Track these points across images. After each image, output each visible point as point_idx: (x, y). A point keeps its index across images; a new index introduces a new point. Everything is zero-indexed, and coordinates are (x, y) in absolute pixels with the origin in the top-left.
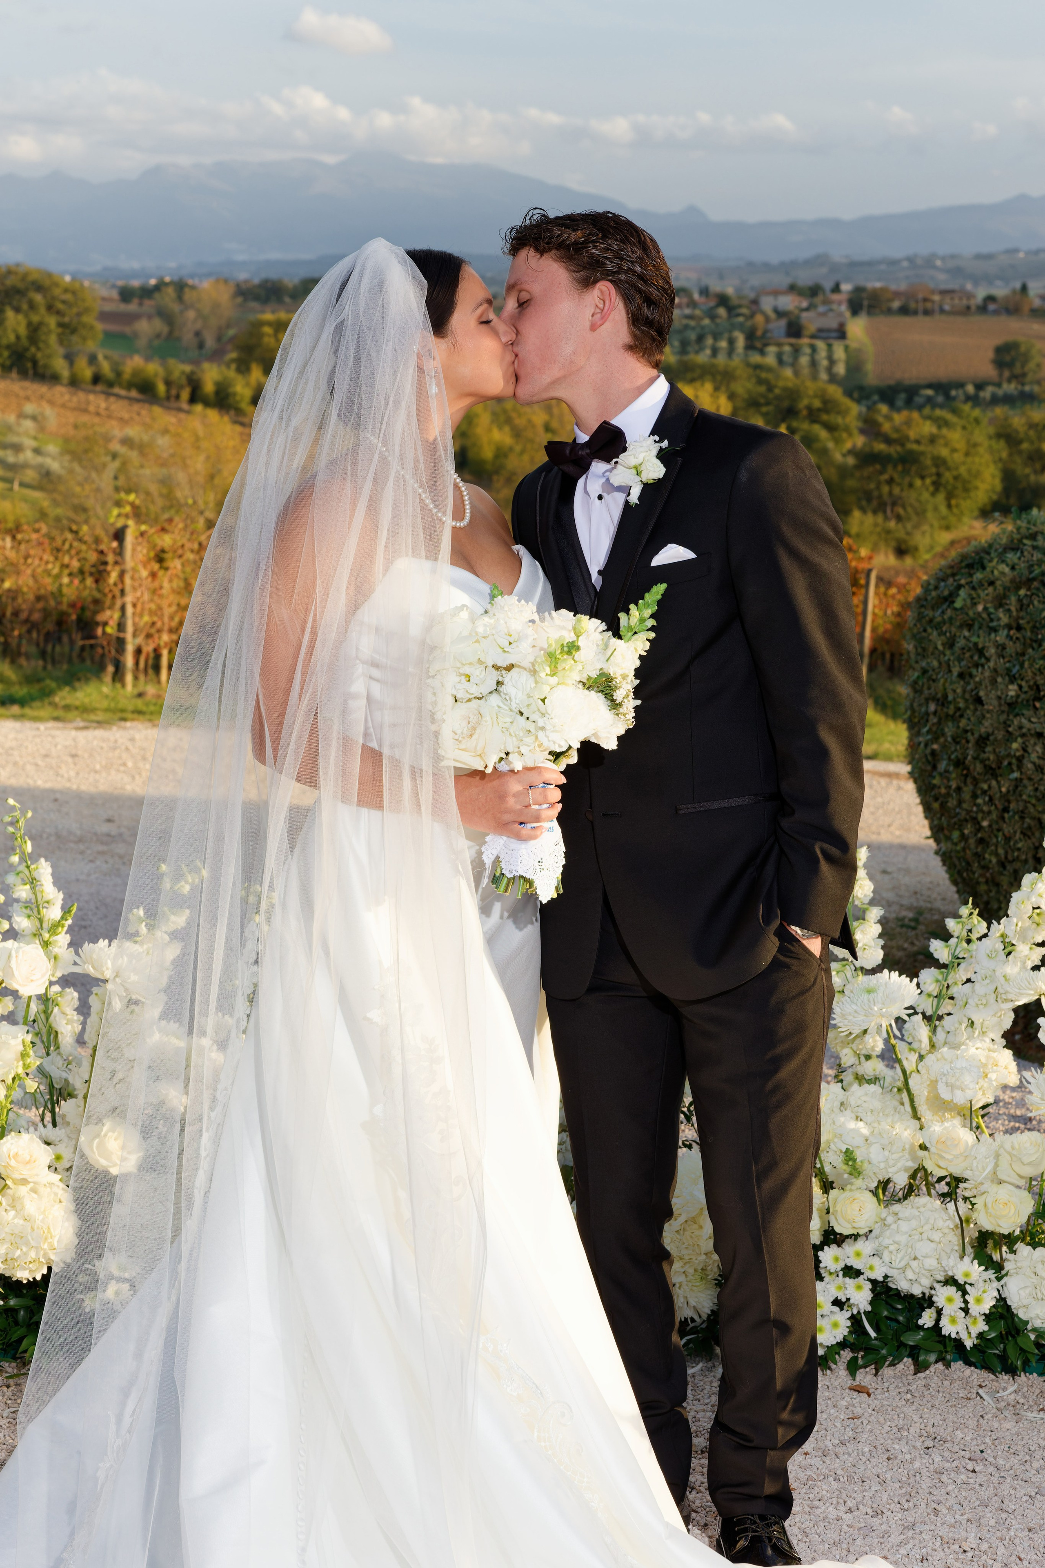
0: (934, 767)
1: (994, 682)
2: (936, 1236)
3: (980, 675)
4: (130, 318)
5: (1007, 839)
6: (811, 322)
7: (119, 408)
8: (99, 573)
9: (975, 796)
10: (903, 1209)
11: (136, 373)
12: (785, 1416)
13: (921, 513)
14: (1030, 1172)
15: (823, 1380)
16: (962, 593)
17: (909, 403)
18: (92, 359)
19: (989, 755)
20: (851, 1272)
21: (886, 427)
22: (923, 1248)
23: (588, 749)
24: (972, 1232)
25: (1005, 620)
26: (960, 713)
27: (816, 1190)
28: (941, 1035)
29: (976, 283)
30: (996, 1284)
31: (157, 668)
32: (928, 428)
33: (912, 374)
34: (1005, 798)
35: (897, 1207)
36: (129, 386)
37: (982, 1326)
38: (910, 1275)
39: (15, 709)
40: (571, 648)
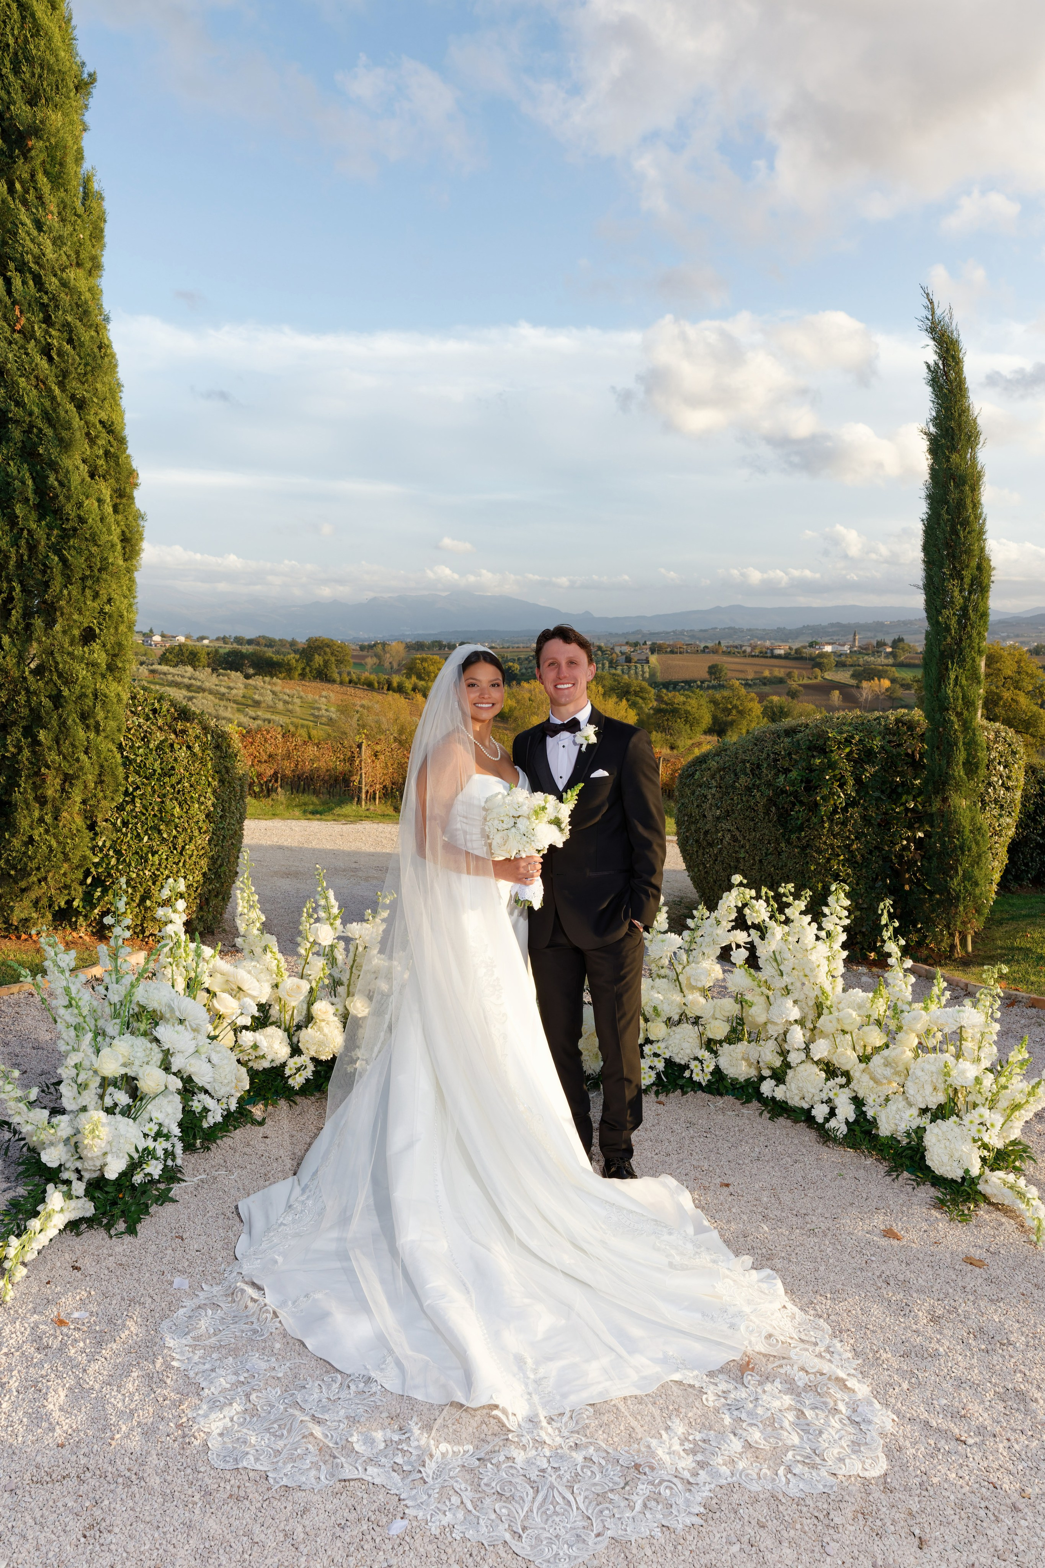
0: (687, 843)
1: (710, 809)
2: (691, 1040)
3: (706, 806)
4: (364, 657)
5: (717, 872)
6: (635, 657)
7: (359, 692)
8: (352, 760)
9: (703, 854)
10: (678, 1029)
11: (366, 679)
12: (629, 1118)
13: (680, 733)
14: (728, 1014)
15: (645, 1099)
16: (697, 772)
17: (674, 688)
18: (349, 673)
19: (709, 837)
20: (656, 1055)
21: (666, 698)
22: (685, 1045)
23: (552, 848)
24: (705, 1039)
25: (714, 784)
26: (696, 822)
27: (642, 1021)
28: (691, 958)
29: (700, 641)
30: (714, 1060)
31: (374, 799)
32: (682, 699)
33: (675, 677)
34: (716, 855)
35: (674, 1028)
36: (363, 684)
37: (709, 1077)
38: (680, 1056)
39: (318, 816)
40: (544, 808)
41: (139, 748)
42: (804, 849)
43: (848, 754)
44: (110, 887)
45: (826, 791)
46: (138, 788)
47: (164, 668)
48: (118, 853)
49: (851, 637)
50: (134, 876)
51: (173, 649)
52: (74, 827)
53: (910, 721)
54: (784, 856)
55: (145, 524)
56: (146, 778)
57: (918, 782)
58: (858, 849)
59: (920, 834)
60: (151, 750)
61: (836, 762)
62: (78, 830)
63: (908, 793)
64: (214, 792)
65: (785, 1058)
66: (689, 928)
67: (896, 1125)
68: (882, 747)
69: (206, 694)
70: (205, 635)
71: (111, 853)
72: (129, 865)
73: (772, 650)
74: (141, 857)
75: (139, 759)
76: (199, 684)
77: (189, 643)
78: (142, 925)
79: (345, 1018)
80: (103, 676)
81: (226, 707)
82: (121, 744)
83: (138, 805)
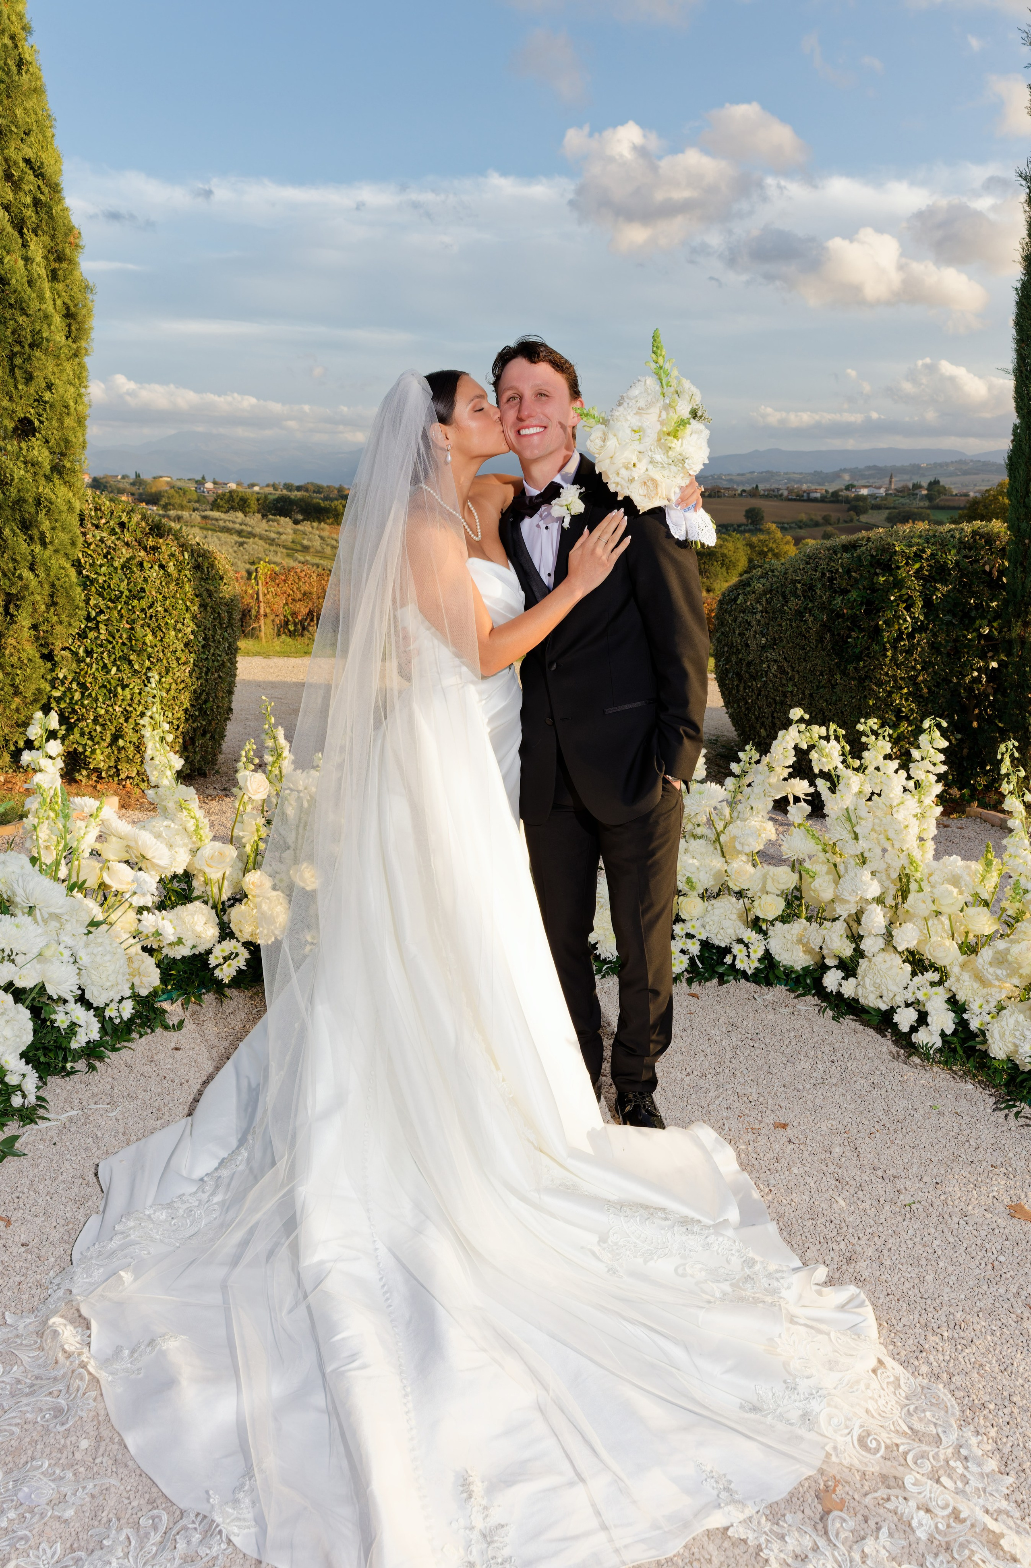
0: (727, 676)
1: (755, 637)
2: (735, 917)
3: (749, 634)
9: (745, 688)
10: (718, 903)
12: (654, 1037)
13: (716, 575)
14: (783, 886)
15: (676, 988)
16: (740, 597)
19: (752, 670)
20: (689, 936)
22: (727, 924)
24: (751, 916)
25: (760, 608)
26: (738, 651)
28: (735, 814)
29: (738, 485)
30: (764, 942)
34: (759, 689)
35: (713, 901)
37: (757, 964)
38: (719, 937)
41: (101, 566)
42: (861, 680)
43: (917, 571)
44: (75, 725)
45: (890, 615)
46: (101, 612)
47: (216, 514)
48: (83, 686)
49: (887, 480)
50: (102, 712)
51: (224, 495)
52: (24, 656)
53: (988, 534)
54: (838, 689)
55: (95, 297)
56: (110, 600)
57: (994, 604)
58: (923, 682)
59: (994, 665)
60: (116, 568)
61: (903, 580)
62: (30, 660)
63: (983, 617)
64: (194, 618)
65: (858, 946)
66: (732, 774)
67: (1016, 1046)
68: (957, 563)
69: (257, 539)
70: (255, 482)
71: (74, 686)
72: (96, 700)
73: (808, 494)
74: (110, 691)
75: (101, 579)
76: (249, 529)
77: (240, 489)
78: (116, 767)
79: (290, 890)
80: (48, 478)
81: (276, 552)
82: (79, 560)
83: (102, 631)
